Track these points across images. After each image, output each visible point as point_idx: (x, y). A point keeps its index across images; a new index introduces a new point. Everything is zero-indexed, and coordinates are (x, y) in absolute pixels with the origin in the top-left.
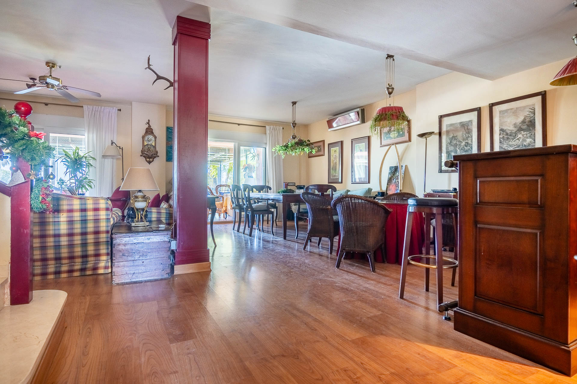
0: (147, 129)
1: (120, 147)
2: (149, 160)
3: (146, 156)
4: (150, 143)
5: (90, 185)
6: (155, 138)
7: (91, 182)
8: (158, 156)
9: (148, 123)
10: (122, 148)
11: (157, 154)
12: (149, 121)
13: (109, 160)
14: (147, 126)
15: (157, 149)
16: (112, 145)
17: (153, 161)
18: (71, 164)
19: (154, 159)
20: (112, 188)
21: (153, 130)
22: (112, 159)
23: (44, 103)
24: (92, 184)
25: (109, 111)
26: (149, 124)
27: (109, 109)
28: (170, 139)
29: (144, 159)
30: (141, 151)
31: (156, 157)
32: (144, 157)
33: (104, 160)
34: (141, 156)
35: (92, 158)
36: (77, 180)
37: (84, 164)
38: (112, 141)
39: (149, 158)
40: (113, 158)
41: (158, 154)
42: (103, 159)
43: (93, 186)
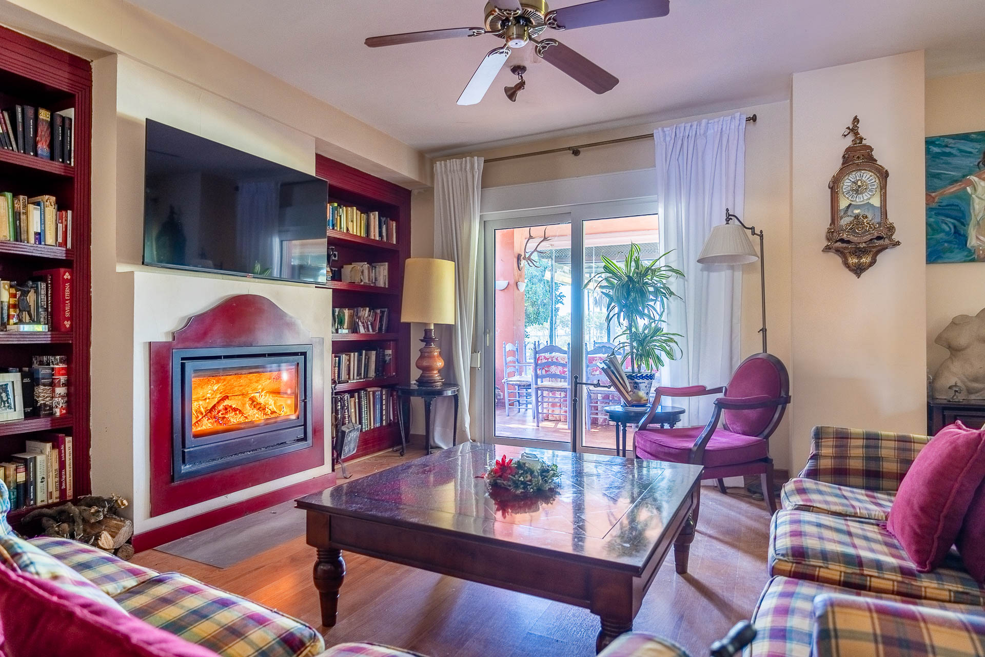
0: (848, 150)
1: (753, 229)
2: (855, 260)
3: (846, 248)
4: (860, 200)
5: (668, 348)
6: (884, 175)
7: (671, 340)
8: (898, 243)
9: (853, 130)
10: (761, 232)
11: (890, 237)
12: (856, 120)
13: (723, 273)
14: (848, 141)
15: (891, 219)
16: (728, 223)
17: (873, 262)
18: (618, 290)
19: (878, 258)
20: (731, 359)
21: (872, 150)
22: (729, 272)
23: (569, 149)
24: (673, 345)
25: (720, 129)
26: (856, 134)
27: (721, 123)
28: (935, 180)
29: (838, 260)
30: (828, 232)
31: (884, 248)
32: (838, 251)
33: (708, 276)
34: (827, 249)
35: (673, 270)
36: (634, 337)
37: (651, 289)
38: (727, 210)
39: (859, 252)
40: (732, 268)
41: (895, 237)
42: (705, 273)
43: (678, 354)
